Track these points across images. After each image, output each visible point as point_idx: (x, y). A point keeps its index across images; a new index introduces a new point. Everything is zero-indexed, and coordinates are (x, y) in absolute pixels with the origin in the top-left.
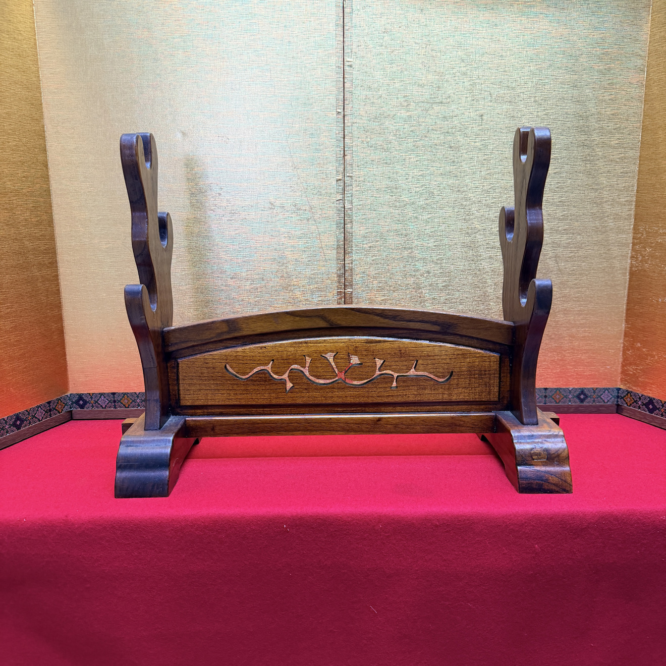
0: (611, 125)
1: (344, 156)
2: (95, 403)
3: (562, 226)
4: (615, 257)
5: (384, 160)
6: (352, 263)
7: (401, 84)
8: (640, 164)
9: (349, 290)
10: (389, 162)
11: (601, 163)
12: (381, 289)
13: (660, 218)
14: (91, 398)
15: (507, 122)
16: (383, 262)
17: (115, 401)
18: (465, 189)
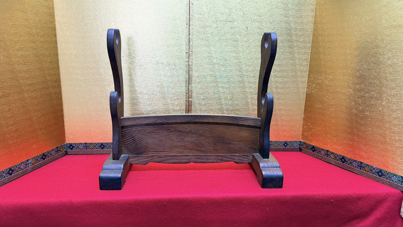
1: (189, 43)
2: (77, 147)
3: (279, 74)
4: (300, 88)
6: (192, 88)
7: (214, 12)
8: (311, 50)
9: (190, 99)
10: (208, 45)
12: (204, 99)
13: (319, 72)
14: (76, 145)
16: (205, 88)
17: (86, 147)
18: (240, 58)
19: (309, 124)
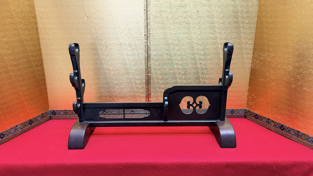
0: (246, 15)
1: (147, 26)
2: (59, 114)
4: (245, 64)
5: (162, 28)
6: (150, 65)
8: (256, 30)
9: (149, 74)
10: (164, 28)
11: (242, 29)
12: (161, 74)
13: (262, 50)
14: (58, 112)
15: (208, 14)
16: (162, 64)
17: (66, 113)
18: (192, 38)
19: (253, 95)
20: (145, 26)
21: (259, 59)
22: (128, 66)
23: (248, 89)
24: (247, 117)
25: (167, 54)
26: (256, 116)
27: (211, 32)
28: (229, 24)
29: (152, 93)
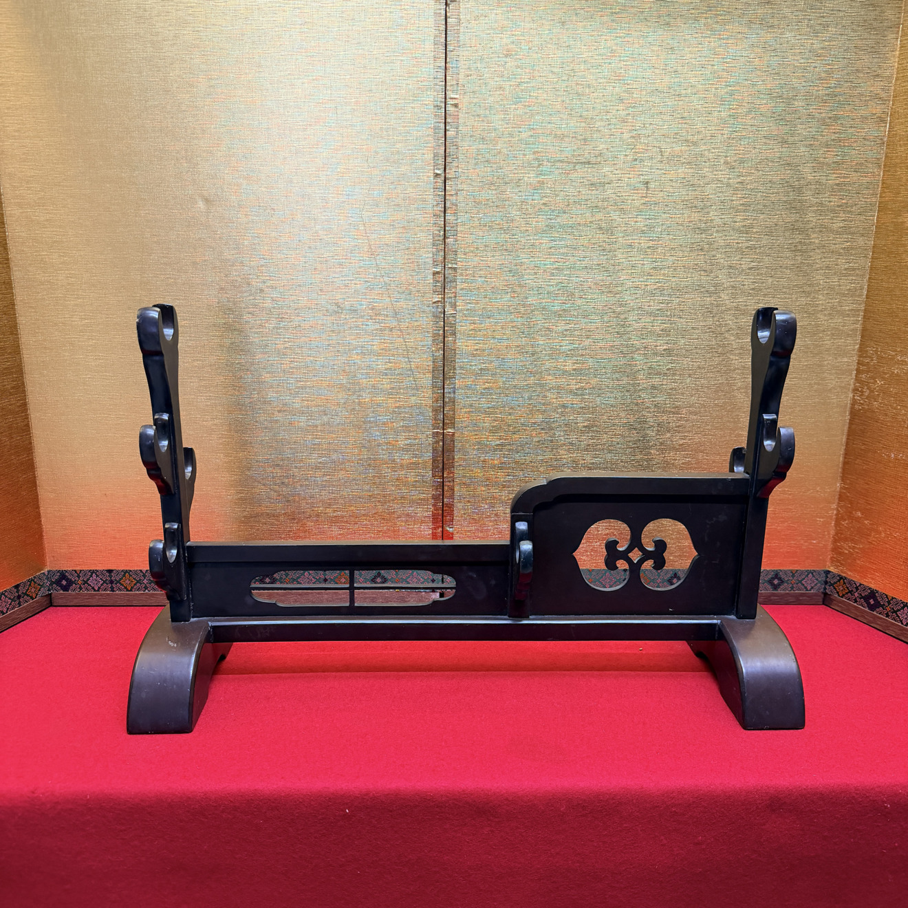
0: (835, 201)
1: (444, 239)
2: (84, 584)
4: (830, 390)
5: (503, 246)
7: (531, 134)
8: (872, 258)
9: (449, 430)
10: (510, 248)
11: (817, 255)
13: (899, 338)
14: (79, 576)
15: (684, 193)
16: (499, 391)
17: (112, 582)
18: (620, 289)
19: (859, 514)
20: (436, 238)
21: (885, 374)
22: (366, 397)
23: (838, 489)
24: (832, 600)
25: (521, 350)
26: (872, 599)
27: (696, 264)
28: (769, 234)
29: (460, 506)
